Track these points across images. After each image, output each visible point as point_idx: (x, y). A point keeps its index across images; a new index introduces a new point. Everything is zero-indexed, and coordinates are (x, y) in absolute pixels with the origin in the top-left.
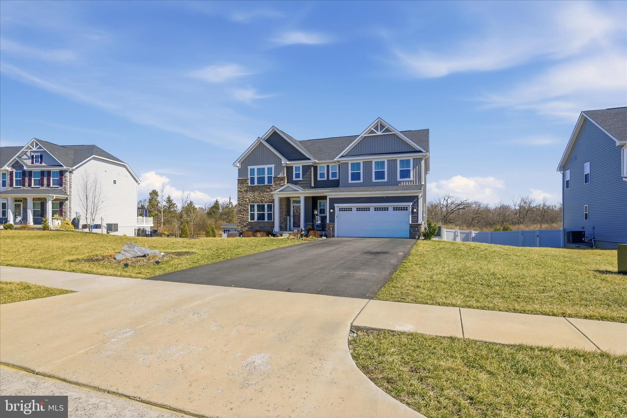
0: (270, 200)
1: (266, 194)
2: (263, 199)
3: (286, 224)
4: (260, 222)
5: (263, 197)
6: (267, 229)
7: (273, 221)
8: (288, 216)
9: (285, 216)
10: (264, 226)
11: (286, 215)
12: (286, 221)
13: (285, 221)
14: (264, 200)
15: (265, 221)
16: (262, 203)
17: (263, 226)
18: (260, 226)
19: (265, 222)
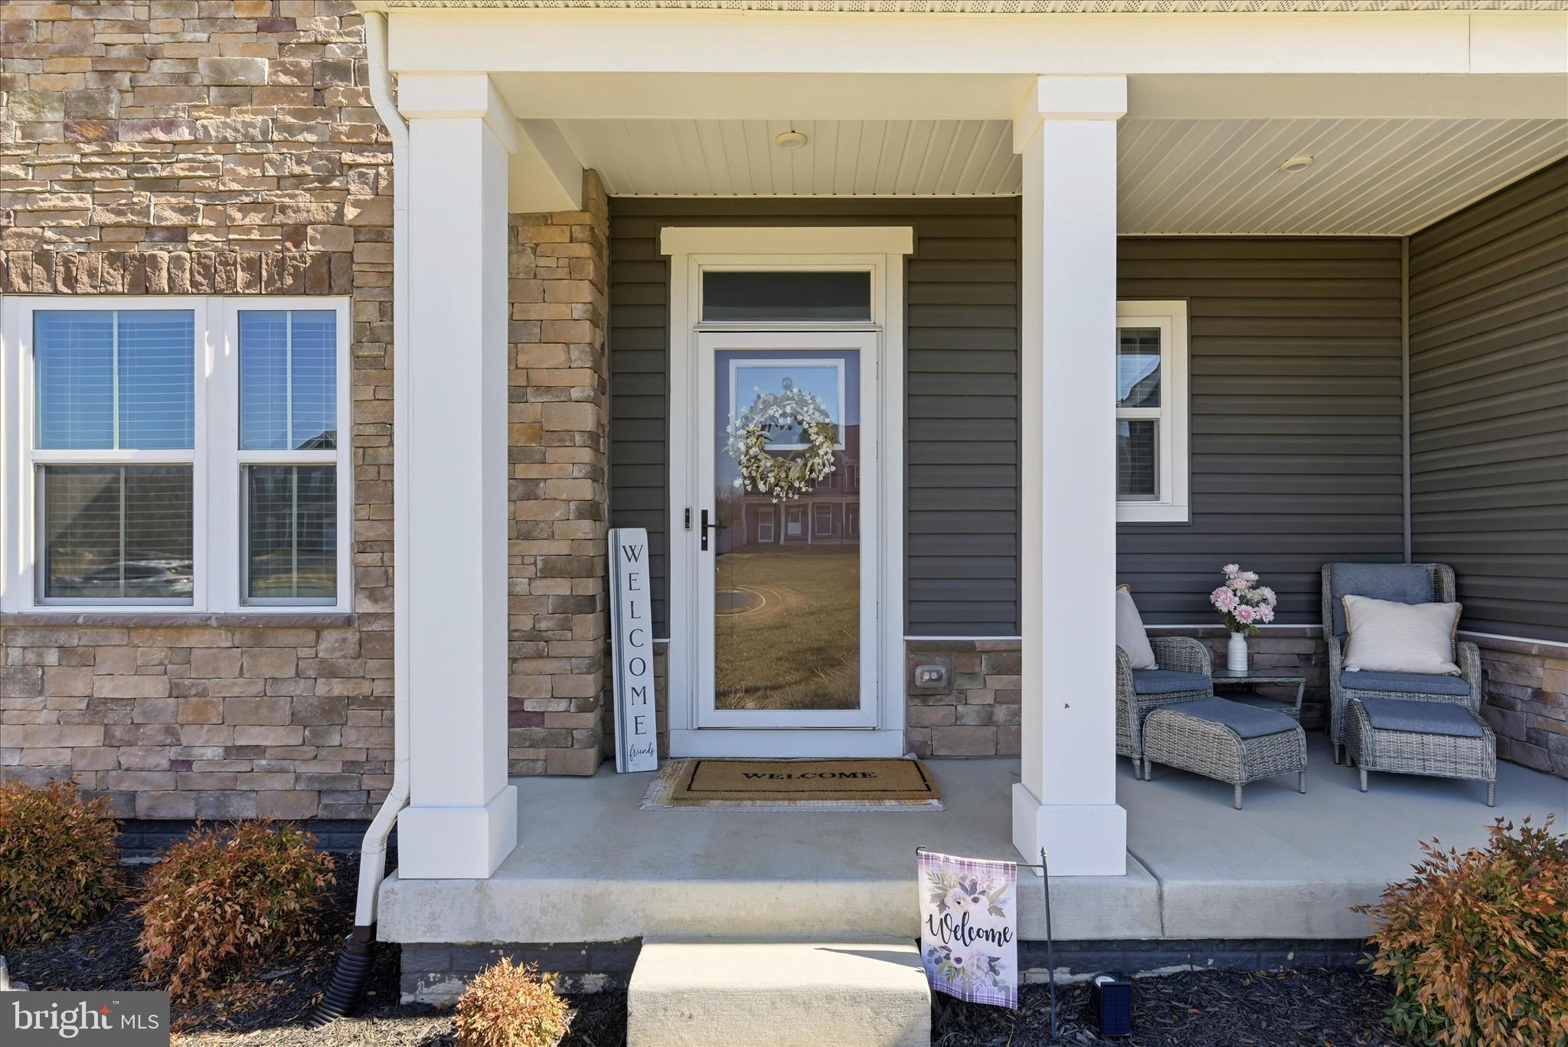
0: (296, 235)
1: (212, 122)
2: (163, 210)
3: (604, 661)
4: (96, 623)
5: (158, 186)
6: (233, 752)
7: (344, 603)
8: (620, 519)
9: (586, 527)
10: (176, 691)
11: (590, 511)
12: (602, 606)
13: (586, 605)
14: (178, 235)
15: (200, 606)
16: (141, 286)
17: (152, 688)
18: (96, 708)
19: (203, 623)
